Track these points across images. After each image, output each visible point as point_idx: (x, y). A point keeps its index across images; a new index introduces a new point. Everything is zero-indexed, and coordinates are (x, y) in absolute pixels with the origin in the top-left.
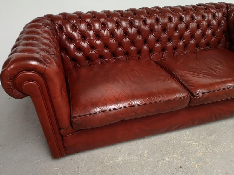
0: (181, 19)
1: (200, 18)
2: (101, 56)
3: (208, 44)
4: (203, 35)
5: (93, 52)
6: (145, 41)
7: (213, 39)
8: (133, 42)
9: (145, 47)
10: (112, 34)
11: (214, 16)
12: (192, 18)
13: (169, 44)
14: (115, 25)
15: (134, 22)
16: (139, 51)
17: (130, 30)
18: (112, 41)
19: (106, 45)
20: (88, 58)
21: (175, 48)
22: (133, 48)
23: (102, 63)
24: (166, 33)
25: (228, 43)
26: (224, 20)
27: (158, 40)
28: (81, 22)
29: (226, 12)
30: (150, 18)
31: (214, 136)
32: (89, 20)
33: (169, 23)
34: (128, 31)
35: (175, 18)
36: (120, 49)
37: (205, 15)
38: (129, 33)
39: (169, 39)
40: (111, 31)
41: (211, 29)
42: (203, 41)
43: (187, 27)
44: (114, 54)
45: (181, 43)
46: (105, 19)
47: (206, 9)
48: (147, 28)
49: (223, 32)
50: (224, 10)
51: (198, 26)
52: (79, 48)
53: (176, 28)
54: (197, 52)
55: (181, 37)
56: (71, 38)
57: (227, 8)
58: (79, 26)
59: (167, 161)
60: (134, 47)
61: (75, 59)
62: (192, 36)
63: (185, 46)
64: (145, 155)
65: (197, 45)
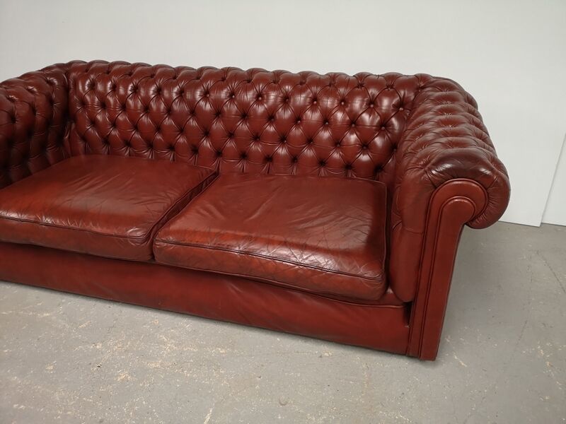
0: (286, 100)
2: (128, 143)
3: (349, 165)
4: (337, 142)
6: (207, 133)
8: (181, 128)
9: (206, 144)
13: (254, 148)
16: (195, 150)
17: (176, 107)
19: (135, 125)
20: (106, 140)
21: (268, 158)
22: (182, 140)
23: (130, 154)
27: (231, 134)
38: (174, 111)
39: (257, 138)
40: (144, 102)
42: (336, 156)
43: (298, 118)
44: (151, 144)
48: (207, 107)
52: (94, 122)
53: (271, 116)
54: (321, 177)
55: (283, 138)
56: (83, 103)
61: (84, 138)
62: (309, 140)
63: (294, 158)
65: (322, 162)
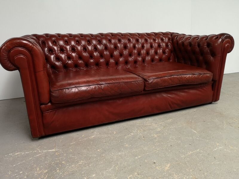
0: (137, 41)
1: (152, 41)
3: (160, 60)
4: (156, 53)
5: (70, 62)
6: (112, 56)
7: (164, 56)
8: (102, 55)
9: (112, 61)
10: (85, 49)
11: (162, 40)
12: (146, 40)
13: (130, 59)
14: (87, 43)
15: (102, 41)
16: (107, 63)
17: (99, 46)
18: (85, 54)
19: (80, 57)
20: (65, 66)
21: (136, 62)
22: (101, 60)
24: (127, 50)
25: (176, 59)
26: (170, 43)
27: (121, 55)
28: (60, 40)
29: (171, 37)
30: (114, 39)
31: (170, 120)
32: (66, 38)
33: (128, 42)
34: (97, 47)
35: (133, 39)
36: (92, 61)
37: (155, 39)
38: (98, 48)
39: (130, 55)
40: (84, 47)
41: (162, 49)
42: (157, 57)
43: (143, 47)
44: (87, 64)
45: (140, 59)
46: (79, 37)
47: (156, 35)
48: (112, 46)
49: (171, 51)
50: (170, 36)
51: (151, 46)
52: (58, 58)
53: (134, 47)
55: (139, 54)
57: (171, 35)
58: (58, 42)
59: (132, 135)
60: (103, 60)
61: (53, 66)
62: (148, 53)
63: (144, 60)
64: (114, 133)
65: (153, 60)
